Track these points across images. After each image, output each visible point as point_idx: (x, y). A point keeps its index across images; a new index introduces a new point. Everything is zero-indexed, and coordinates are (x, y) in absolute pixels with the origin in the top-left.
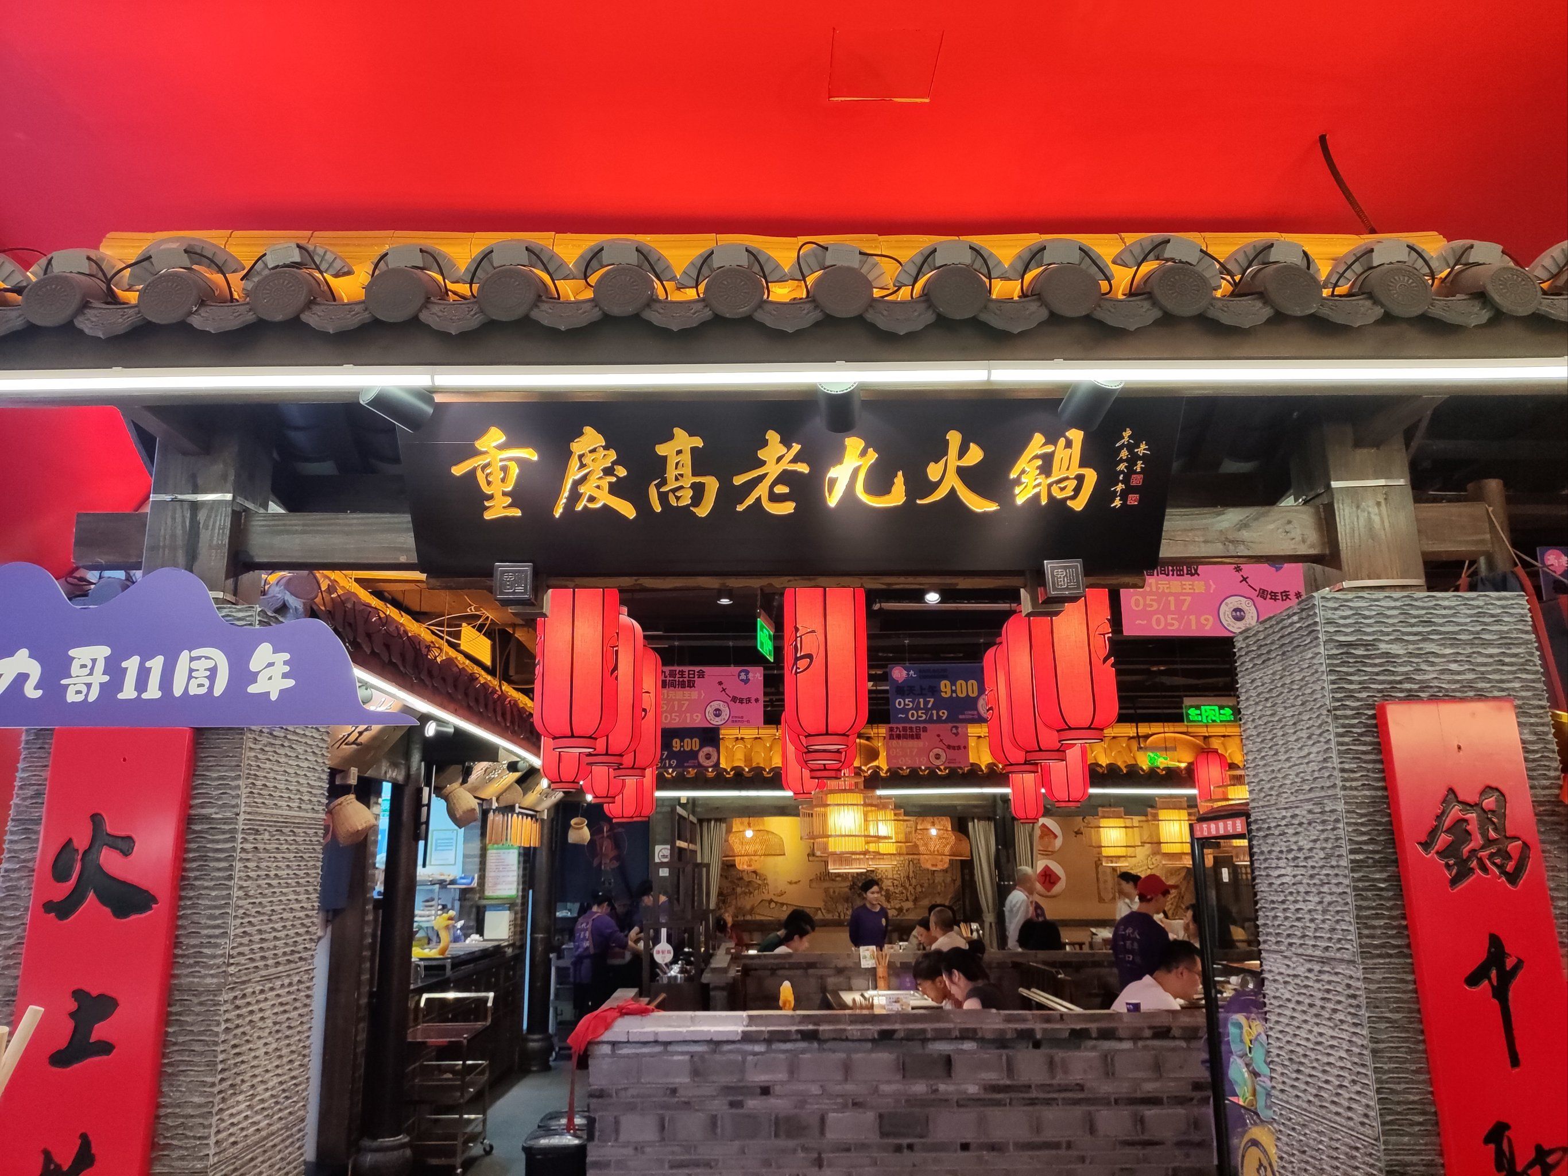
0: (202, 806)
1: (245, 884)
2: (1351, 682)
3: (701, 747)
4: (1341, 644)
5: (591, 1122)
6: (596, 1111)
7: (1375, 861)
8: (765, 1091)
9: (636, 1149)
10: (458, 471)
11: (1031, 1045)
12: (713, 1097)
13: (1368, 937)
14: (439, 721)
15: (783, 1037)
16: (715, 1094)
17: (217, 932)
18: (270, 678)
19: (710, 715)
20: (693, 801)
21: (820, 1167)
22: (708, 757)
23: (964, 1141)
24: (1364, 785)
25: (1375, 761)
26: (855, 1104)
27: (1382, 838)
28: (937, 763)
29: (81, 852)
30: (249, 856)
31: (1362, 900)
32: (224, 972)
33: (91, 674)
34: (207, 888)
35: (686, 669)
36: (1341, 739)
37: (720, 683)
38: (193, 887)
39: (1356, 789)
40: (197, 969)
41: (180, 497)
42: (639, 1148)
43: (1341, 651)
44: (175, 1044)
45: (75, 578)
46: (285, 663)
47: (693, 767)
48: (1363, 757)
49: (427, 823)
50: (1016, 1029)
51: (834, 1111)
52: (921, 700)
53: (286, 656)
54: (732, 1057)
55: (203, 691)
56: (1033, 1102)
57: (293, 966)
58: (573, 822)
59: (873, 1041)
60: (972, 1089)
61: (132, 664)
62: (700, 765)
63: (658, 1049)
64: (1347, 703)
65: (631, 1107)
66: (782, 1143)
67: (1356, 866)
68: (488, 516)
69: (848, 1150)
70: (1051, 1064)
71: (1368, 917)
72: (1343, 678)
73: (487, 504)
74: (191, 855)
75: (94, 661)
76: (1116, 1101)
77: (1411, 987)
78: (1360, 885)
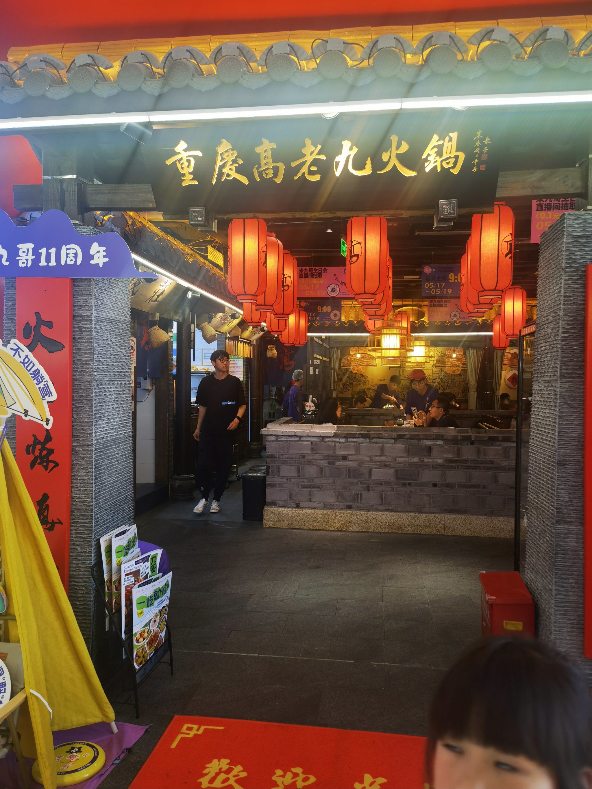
0: (78, 310)
1: (98, 342)
2: (576, 255)
3: (332, 311)
4: (574, 237)
5: (268, 468)
6: (269, 463)
7: (574, 337)
8: (345, 458)
9: (287, 479)
10: (169, 162)
11: (469, 443)
12: (321, 460)
13: (564, 370)
14: (194, 292)
15: (353, 436)
16: (322, 458)
17: (89, 359)
18: (99, 258)
19: (329, 292)
20: (328, 339)
21: (369, 490)
22: (335, 315)
23: (434, 482)
24: (574, 303)
25: (582, 292)
26: (385, 465)
27: (579, 327)
28: (455, 319)
29: (33, 327)
30: (99, 331)
31: (565, 354)
32: (93, 374)
33: (27, 255)
34: (83, 342)
35: (318, 268)
36: (567, 282)
37: (335, 275)
38: (78, 342)
39: (570, 305)
40: (82, 373)
41: (55, 177)
42: (288, 479)
43: (573, 240)
44: (77, 400)
45: (20, 218)
46: (104, 251)
47: (329, 321)
48: (576, 290)
49: (194, 341)
50: (462, 436)
51: (375, 468)
52: (438, 284)
53: (104, 248)
54: (330, 443)
55: (73, 262)
56: (468, 468)
57: (121, 377)
58: (269, 347)
59: (394, 439)
60: (440, 461)
61: (43, 251)
62: (331, 320)
63: (297, 439)
64: (573, 265)
65: (285, 462)
66: (351, 480)
67: (564, 339)
68: (184, 184)
69: (381, 484)
70: (478, 451)
71: (566, 361)
72: (572, 253)
73: (183, 178)
74: (76, 329)
75: (28, 250)
76: (509, 469)
77: (582, 391)
78: (565, 347)
